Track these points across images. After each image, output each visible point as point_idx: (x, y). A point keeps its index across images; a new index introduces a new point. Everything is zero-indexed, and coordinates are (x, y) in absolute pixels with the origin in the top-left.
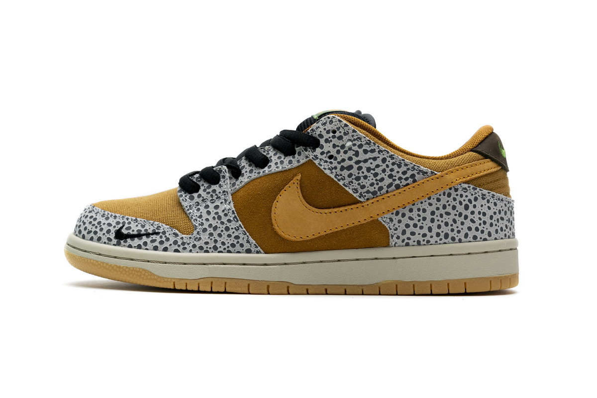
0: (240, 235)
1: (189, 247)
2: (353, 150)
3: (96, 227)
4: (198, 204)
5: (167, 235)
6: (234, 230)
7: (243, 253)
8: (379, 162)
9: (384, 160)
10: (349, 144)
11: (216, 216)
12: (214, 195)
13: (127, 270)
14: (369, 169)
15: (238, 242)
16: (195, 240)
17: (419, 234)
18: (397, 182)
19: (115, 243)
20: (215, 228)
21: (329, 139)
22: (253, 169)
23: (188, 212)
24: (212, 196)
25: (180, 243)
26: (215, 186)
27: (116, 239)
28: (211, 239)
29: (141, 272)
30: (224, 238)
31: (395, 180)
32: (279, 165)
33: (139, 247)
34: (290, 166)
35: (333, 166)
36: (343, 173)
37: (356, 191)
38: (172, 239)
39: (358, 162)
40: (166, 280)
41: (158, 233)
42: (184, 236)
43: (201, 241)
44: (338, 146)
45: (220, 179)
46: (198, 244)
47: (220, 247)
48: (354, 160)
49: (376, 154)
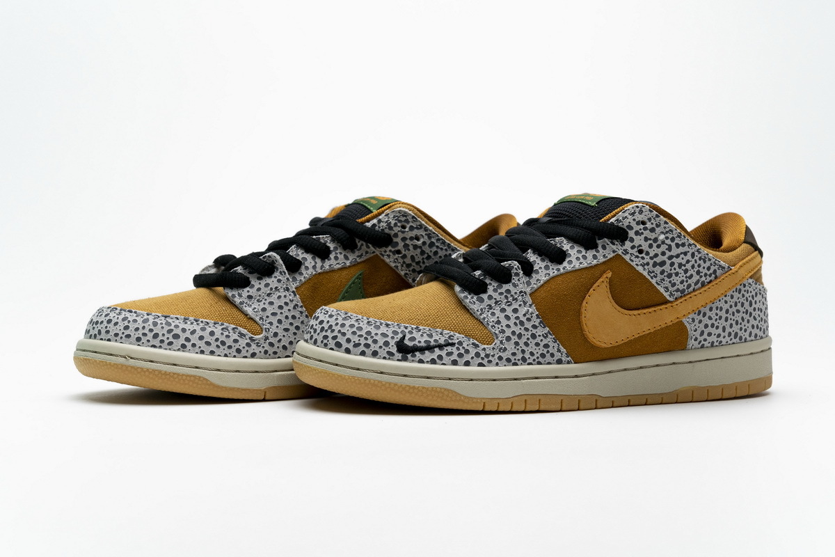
0: (549, 343)
1: (495, 360)
2: (667, 244)
3: (366, 339)
4: (490, 307)
5: (465, 345)
6: (542, 338)
7: (554, 364)
8: (689, 257)
9: (693, 255)
10: (662, 237)
11: (518, 322)
12: (509, 296)
13: (424, 391)
14: (680, 265)
15: (548, 352)
16: (500, 351)
17: (715, 335)
18: (703, 279)
19: (400, 358)
20: (520, 336)
21: (640, 232)
22: (549, 264)
23: (482, 317)
24: (506, 297)
25: (483, 355)
26: (509, 285)
27: (400, 353)
28: (518, 349)
29: (442, 393)
30: (532, 348)
31: (701, 277)
32: (582, 260)
33: (433, 362)
34: (595, 262)
35: (645, 261)
36: (655, 269)
37: (667, 289)
38: (473, 351)
39: (670, 258)
40: (475, 400)
41: (453, 345)
42: (485, 346)
43: (507, 352)
44: (650, 239)
45: (511, 276)
46: (505, 355)
47: (529, 358)
48: (667, 256)
49: (685, 249)
